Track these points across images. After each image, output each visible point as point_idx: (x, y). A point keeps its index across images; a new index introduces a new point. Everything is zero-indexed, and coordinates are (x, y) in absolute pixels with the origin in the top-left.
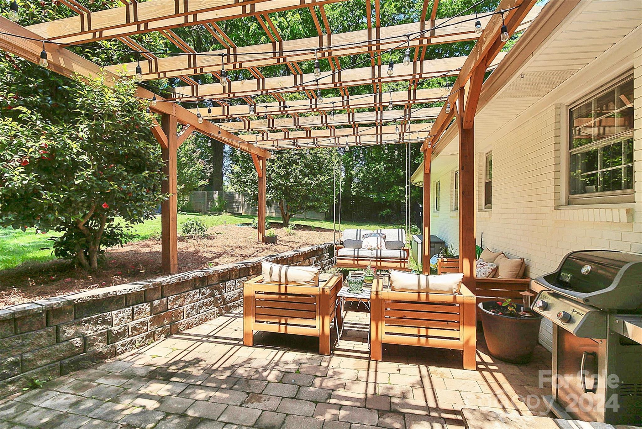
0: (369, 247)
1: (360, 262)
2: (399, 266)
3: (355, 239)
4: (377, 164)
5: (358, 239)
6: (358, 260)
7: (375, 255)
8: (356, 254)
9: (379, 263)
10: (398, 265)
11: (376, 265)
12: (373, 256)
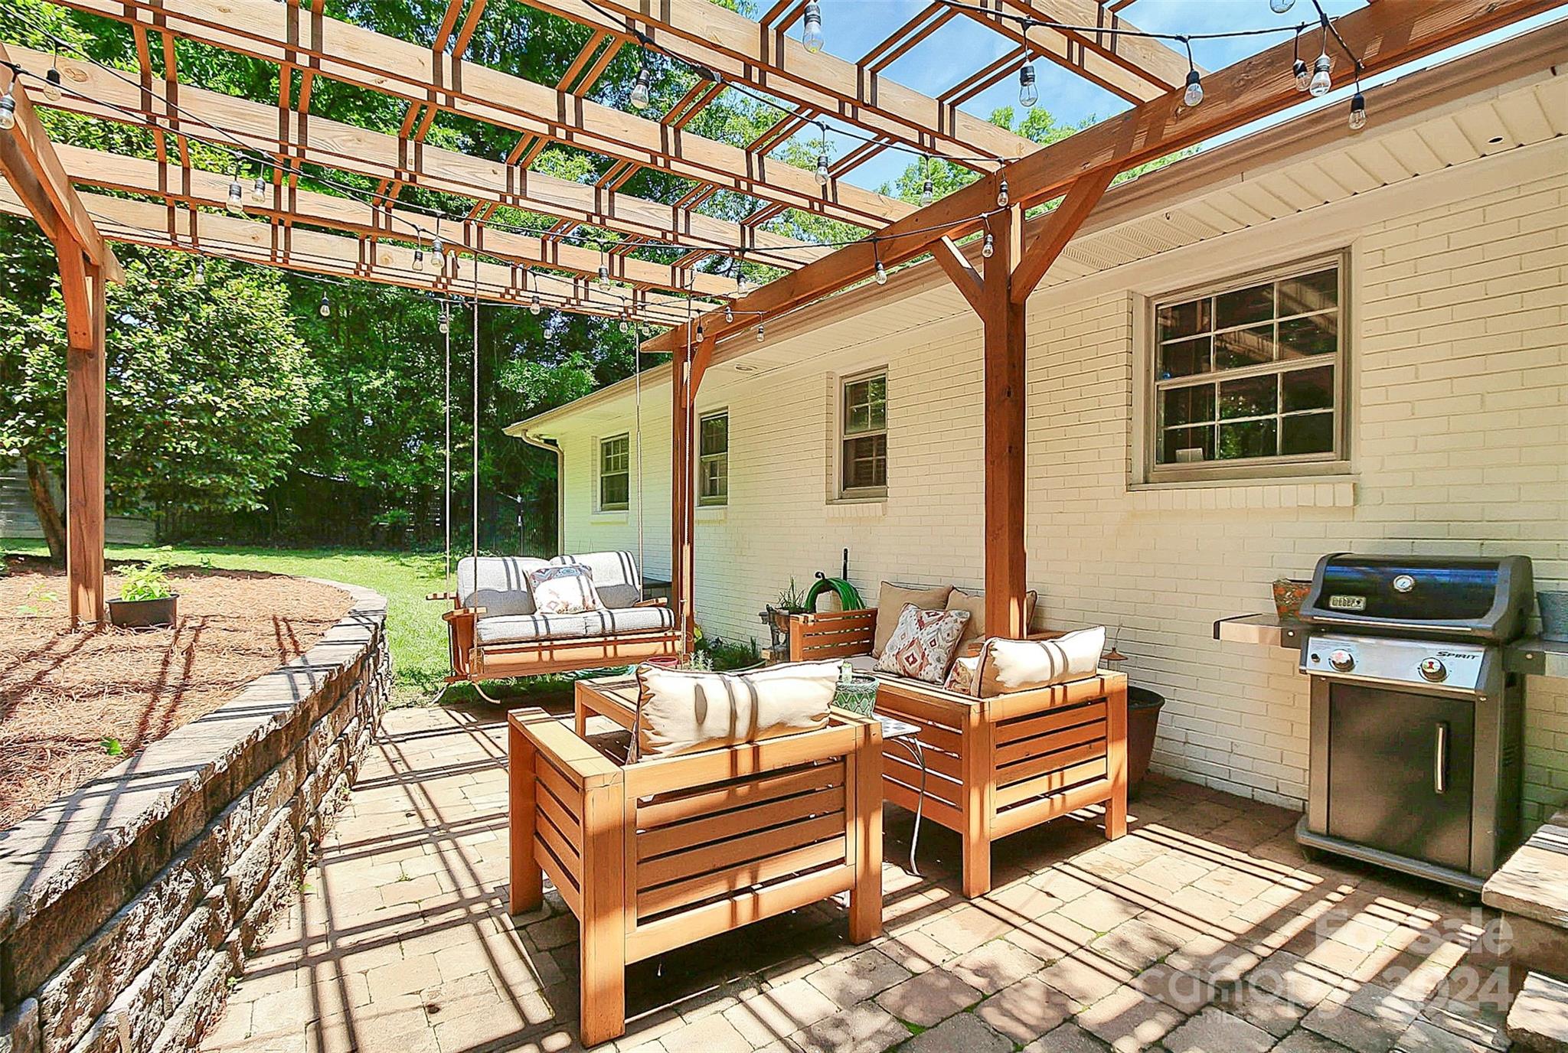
0: (561, 607)
1: (559, 655)
2: (661, 651)
3: (505, 589)
4: (372, 374)
5: (514, 586)
6: (551, 649)
7: (598, 628)
8: (543, 631)
9: (610, 649)
10: (657, 648)
11: (602, 655)
12: (591, 631)
